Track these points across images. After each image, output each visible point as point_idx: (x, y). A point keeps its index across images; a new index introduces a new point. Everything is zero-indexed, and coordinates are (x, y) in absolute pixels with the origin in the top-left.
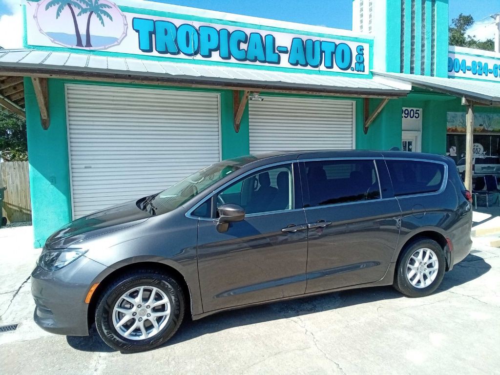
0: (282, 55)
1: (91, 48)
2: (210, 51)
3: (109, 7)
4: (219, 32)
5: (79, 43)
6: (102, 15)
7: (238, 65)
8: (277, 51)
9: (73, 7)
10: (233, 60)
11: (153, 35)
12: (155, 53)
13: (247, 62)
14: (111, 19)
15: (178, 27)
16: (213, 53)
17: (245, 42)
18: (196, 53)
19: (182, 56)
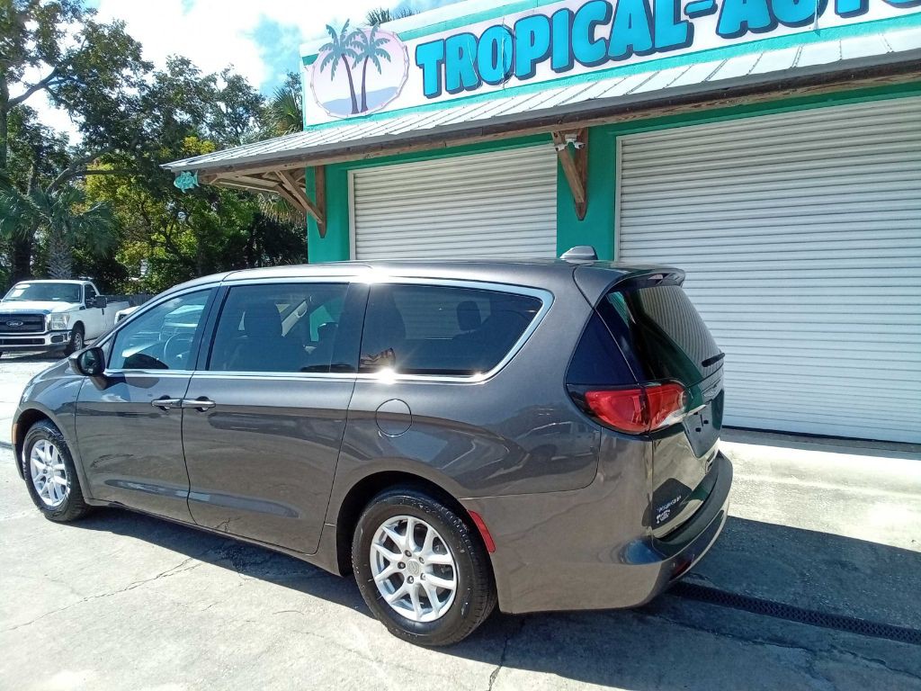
0: (697, 22)
1: (368, 112)
2: (534, 63)
3: (386, 41)
4: (550, 20)
5: (355, 110)
6: (379, 57)
7: (589, 76)
8: (684, 17)
9: (347, 57)
10: (578, 68)
11: (443, 66)
12: (445, 96)
13: (610, 64)
14: (389, 59)
15: (479, 37)
16: (539, 66)
17: (605, 22)
18: (507, 77)
19: (485, 88)
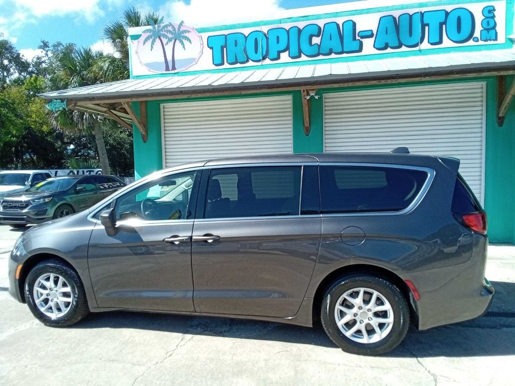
0: (365, 41)
1: (176, 71)
2: (279, 53)
3: (189, 32)
4: (288, 32)
5: (167, 69)
6: (184, 40)
7: (309, 62)
8: (358, 38)
9: (162, 38)
10: (304, 58)
11: (225, 49)
12: (226, 65)
13: (321, 57)
14: (190, 42)
15: (247, 36)
16: (282, 55)
17: (318, 36)
18: (264, 58)
19: (251, 63)
